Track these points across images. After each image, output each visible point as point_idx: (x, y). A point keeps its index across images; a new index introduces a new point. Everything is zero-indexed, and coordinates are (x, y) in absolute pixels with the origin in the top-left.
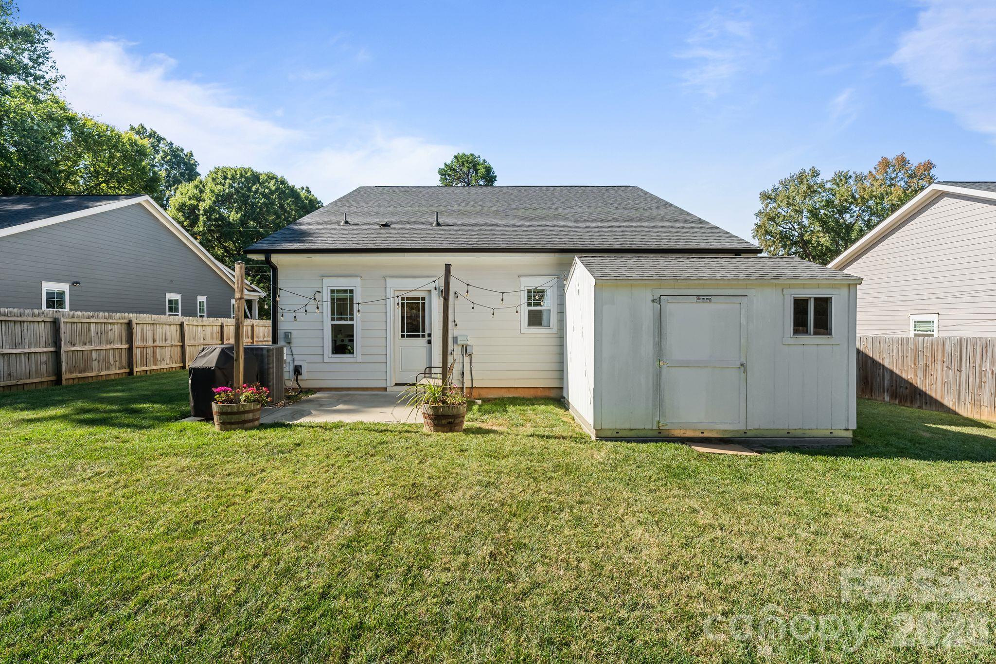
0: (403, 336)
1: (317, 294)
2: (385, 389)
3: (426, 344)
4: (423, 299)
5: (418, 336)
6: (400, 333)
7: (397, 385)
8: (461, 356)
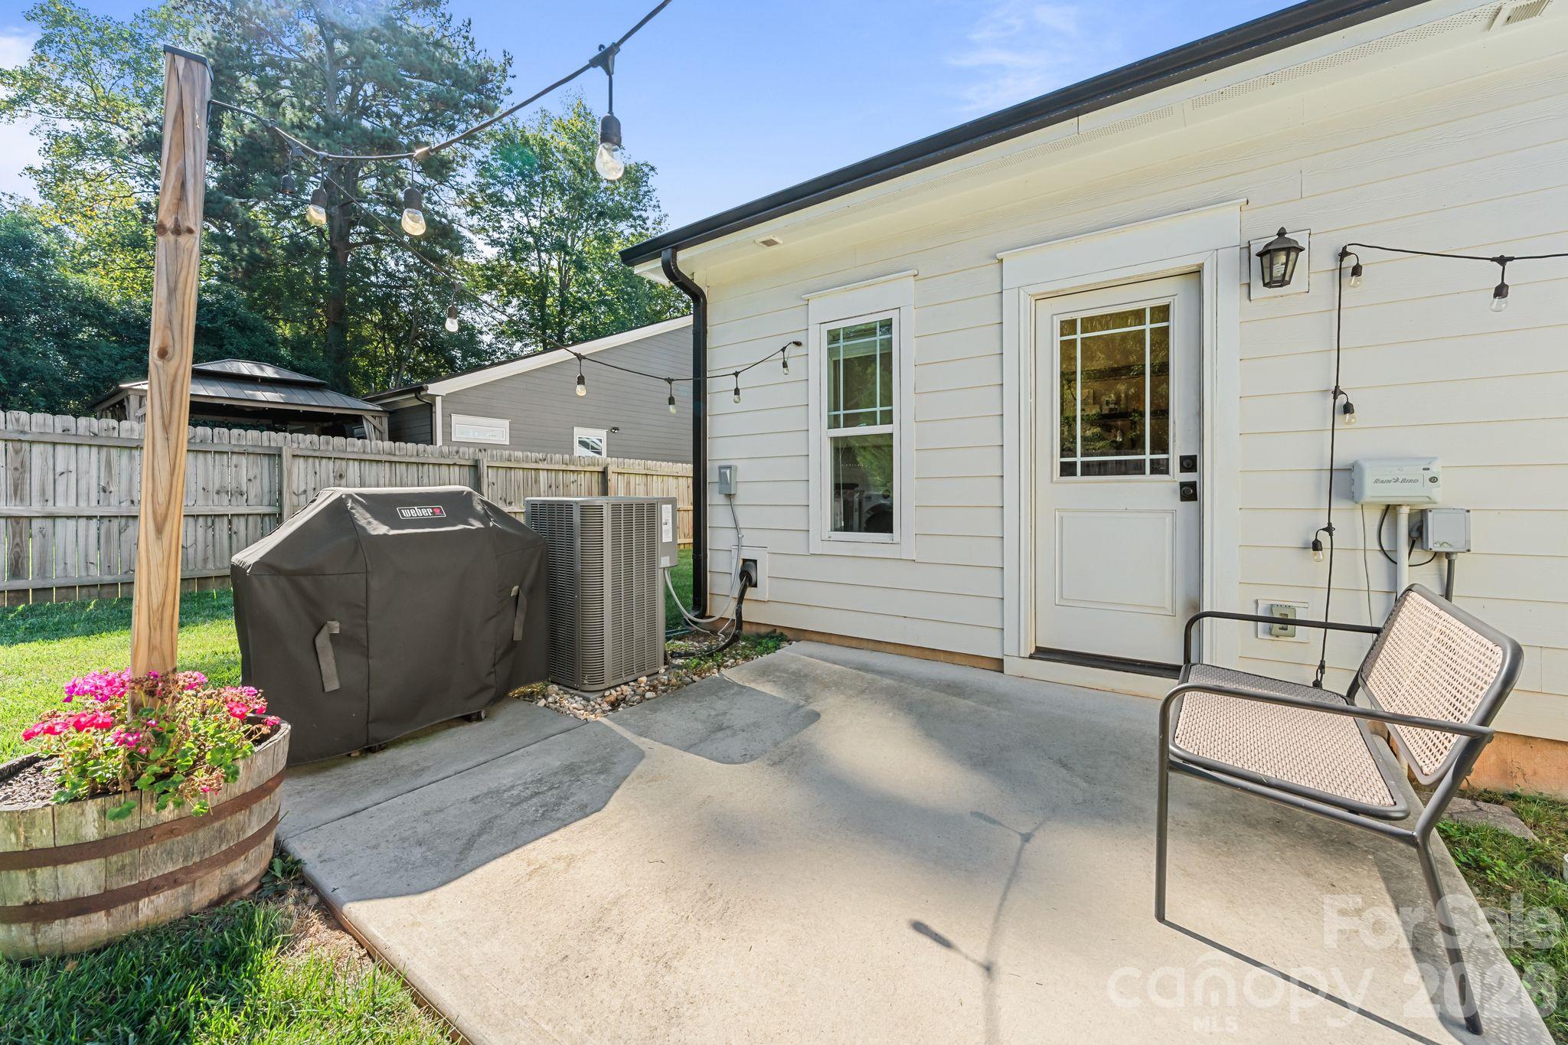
0: (1067, 470)
1: (792, 350)
2: (998, 665)
3: (1174, 502)
4: (1162, 312)
5: (1138, 468)
6: (1058, 460)
7: (1042, 653)
8: (1377, 561)
